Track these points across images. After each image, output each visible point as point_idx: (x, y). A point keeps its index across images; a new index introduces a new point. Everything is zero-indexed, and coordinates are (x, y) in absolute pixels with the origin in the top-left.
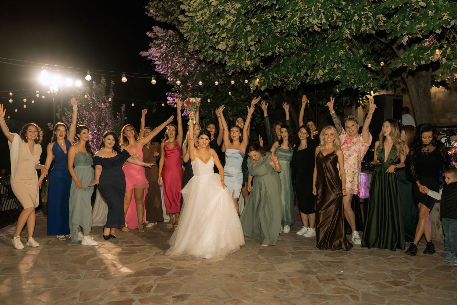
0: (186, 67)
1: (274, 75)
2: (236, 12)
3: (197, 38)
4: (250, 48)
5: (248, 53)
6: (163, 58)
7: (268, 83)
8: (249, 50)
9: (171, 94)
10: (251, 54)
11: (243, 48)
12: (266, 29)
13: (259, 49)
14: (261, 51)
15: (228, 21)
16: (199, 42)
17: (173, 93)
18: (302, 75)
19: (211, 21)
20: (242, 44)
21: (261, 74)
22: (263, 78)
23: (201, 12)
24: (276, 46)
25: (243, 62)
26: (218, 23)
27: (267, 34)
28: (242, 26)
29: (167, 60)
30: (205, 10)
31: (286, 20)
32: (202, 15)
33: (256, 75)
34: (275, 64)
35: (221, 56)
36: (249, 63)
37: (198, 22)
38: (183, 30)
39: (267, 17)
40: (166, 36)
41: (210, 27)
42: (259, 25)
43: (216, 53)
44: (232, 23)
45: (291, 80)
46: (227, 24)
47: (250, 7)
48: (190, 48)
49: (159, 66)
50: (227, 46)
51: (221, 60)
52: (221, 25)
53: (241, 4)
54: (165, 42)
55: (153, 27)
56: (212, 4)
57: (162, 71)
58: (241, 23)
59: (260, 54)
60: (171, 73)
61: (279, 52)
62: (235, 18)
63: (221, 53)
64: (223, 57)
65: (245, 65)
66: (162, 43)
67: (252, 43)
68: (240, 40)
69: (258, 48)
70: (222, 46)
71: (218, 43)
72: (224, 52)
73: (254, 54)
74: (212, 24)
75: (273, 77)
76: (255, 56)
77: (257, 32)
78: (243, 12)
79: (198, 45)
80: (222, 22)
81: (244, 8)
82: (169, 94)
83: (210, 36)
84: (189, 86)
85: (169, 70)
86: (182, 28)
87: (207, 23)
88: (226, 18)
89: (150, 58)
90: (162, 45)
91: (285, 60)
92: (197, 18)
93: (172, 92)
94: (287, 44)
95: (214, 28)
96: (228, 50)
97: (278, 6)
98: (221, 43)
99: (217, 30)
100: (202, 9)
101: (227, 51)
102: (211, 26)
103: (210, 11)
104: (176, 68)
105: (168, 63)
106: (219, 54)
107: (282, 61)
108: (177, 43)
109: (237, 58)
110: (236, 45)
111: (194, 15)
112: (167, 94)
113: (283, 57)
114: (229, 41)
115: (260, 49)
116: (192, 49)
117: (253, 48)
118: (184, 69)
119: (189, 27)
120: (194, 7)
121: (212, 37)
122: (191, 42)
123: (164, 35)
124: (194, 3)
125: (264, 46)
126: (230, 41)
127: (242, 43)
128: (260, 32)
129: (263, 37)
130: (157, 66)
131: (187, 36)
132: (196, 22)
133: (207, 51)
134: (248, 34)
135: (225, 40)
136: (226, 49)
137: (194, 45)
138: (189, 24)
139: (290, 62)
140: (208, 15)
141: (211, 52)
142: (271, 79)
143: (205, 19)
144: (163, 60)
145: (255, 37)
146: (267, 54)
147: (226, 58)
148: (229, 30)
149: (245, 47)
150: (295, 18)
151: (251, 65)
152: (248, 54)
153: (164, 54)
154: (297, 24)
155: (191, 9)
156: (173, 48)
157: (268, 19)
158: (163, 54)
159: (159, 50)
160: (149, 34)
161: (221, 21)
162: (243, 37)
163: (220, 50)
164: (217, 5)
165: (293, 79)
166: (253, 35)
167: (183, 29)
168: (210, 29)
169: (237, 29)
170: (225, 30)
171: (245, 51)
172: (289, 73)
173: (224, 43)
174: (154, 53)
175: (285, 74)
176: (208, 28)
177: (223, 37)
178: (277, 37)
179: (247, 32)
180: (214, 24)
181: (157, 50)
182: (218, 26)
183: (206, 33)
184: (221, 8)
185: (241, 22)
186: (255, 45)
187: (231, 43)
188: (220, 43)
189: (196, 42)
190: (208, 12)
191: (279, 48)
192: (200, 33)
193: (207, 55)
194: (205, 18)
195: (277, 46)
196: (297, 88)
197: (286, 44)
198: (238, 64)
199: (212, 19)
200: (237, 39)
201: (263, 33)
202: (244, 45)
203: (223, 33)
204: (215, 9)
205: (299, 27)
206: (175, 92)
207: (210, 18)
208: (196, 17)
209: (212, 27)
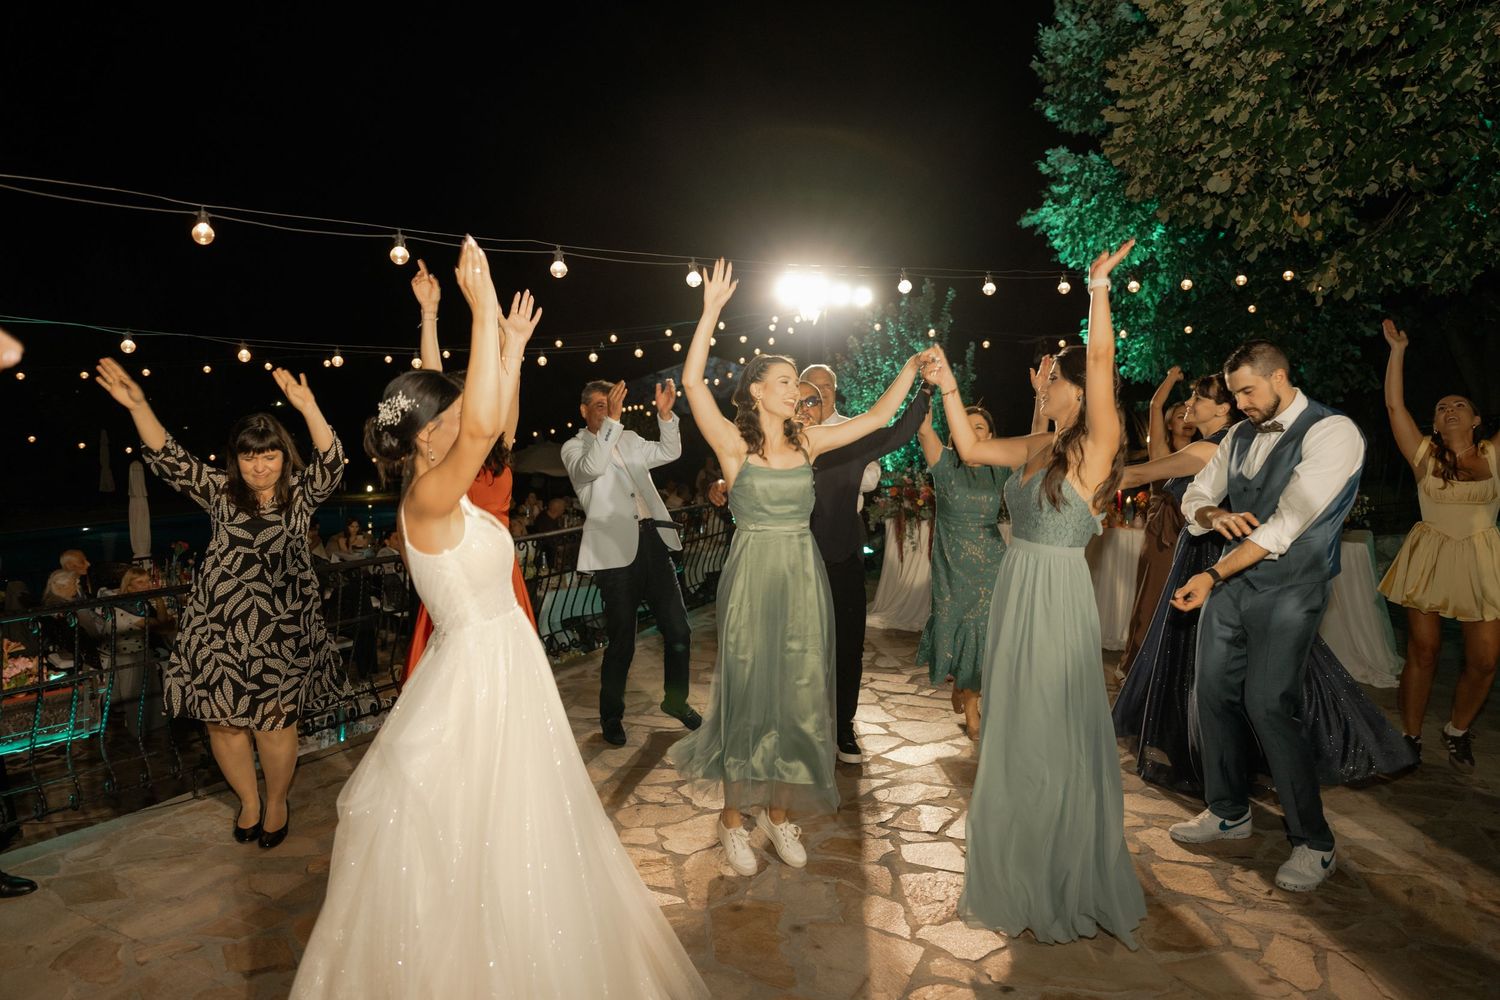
1: (1389, 252)
2: (1265, 78)
3: (1148, 165)
4: (1307, 177)
5: (1300, 194)
7: (1366, 278)
8: (1307, 184)
10: (1309, 194)
11: (1283, 180)
12: (1363, 115)
13: (1334, 178)
14: (1341, 185)
15: (1238, 109)
16: (1155, 177)
18: (1488, 246)
19: (1189, 113)
20: (1281, 170)
21: (1342, 254)
22: (1349, 265)
23: (1159, 94)
24: (1393, 163)
25: (1287, 220)
26: (1208, 118)
27: (1363, 131)
28: (1281, 115)
30: (1173, 85)
31: (1436, 82)
32: (1162, 101)
33: (1327, 258)
34: (1392, 218)
35: (1218, 210)
36: (1305, 221)
37: (1154, 122)
38: (1112, 148)
39: (1365, 78)
40: (1080, 172)
41: (1186, 130)
42: (1336, 106)
43: (1206, 204)
44: (1249, 109)
45: (1446, 265)
46: (1234, 115)
47: (1309, 56)
48: (1132, 196)
50: (1236, 180)
51: (1219, 221)
52: (1217, 121)
53: (1279, 52)
56: (1193, 66)
58: (1278, 108)
59: (1337, 191)
61: (1401, 180)
62: (1262, 95)
63: (1218, 202)
64: (1227, 212)
65: (1294, 228)
67: (1315, 163)
68: (1276, 158)
69: (1333, 174)
70: (1218, 183)
71: (1207, 175)
72: (1225, 198)
73: (1319, 195)
74: (1190, 119)
75: (1384, 260)
76: (1320, 200)
77: (1332, 128)
78: (1286, 73)
79: (1152, 183)
80: (1218, 114)
81: (1289, 62)
83: (1185, 156)
86: (1110, 142)
87: (1175, 120)
88: (1233, 99)
91: (1426, 206)
92: (1150, 111)
94: (1434, 154)
95: (1198, 133)
96: (1241, 190)
97: (1404, 41)
98: (1215, 174)
99: (1205, 136)
100: (1164, 83)
101: (1237, 196)
102: (1185, 127)
103: (1186, 86)
106: (1213, 205)
107: (1417, 208)
109: (1267, 213)
110: (1261, 174)
111: (1143, 101)
113: (1420, 195)
114: (1240, 166)
115: (1340, 176)
116: (1137, 196)
117: (1313, 179)
119: (1125, 137)
120: (1144, 80)
121: (1191, 158)
122: (1136, 179)
123: (1076, 168)
124: (1139, 71)
125: (1353, 166)
126: (1243, 164)
127: (1282, 166)
128: (1340, 126)
129: (1349, 141)
131: (1124, 162)
132: (1148, 120)
133: (1179, 197)
134: (1301, 138)
135: (1229, 164)
136: (1233, 189)
137: (1141, 185)
138: (1125, 130)
139: (1445, 210)
140: (1178, 98)
141: (1191, 199)
142: (1377, 267)
143: (1171, 109)
145: (1326, 145)
146: (1362, 189)
147: (1235, 214)
148: (1240, 134)
149: (1290, 178)
150: (1468, 71)
151: (1310, 228)
152: (1301, 197)
153: (1076, 219)
154: (1477, 88)
155: (1134, 89)
157: (1370, 84)
159: (1062, 211)
161: (1214, 111)
162: (1283, 150)
163: (1214, 195)
164: (1208, 66)
165: (1454, 261)
166: (1319, 140)
167: (1112, 145)
168: (1187, 136)
169: (1265, 128)
170: (1227, 138)
171: (1292, 187)
172: (1438, 245)
173: (1225, 172)
174: (1050, 217)
175: (1423, 247)
176: (1180, 135)
177: (1221, 160)
178: (1397, 136)
179: (1298, 133)
180: (1197, 123)
182: (1209, 125)
183: (1175, 150)
184: (1220, 73)
185: (1278, 103)
186: (1322, 167)
187: (1248, 171)
188: (1211, 176)
189: (1148, 175)
190: (1180, 88)
191: (1405, 169)
192: (1158, 150)
193: (1180, 209)
194: (1172, 106)
195: (1397, 163)
196: (1468, 285)
197: (1430, 154)
198: (1272, 229)
199: (1192, 106)
200: (1266, 158)
201: (1351, 127)
202: (1287, 171)
203: (1223, 145)
204: (1203, 78)
205: (1483, 97)
207: (1185, 104)
208: (1146, 109)
209: (1192, 131)
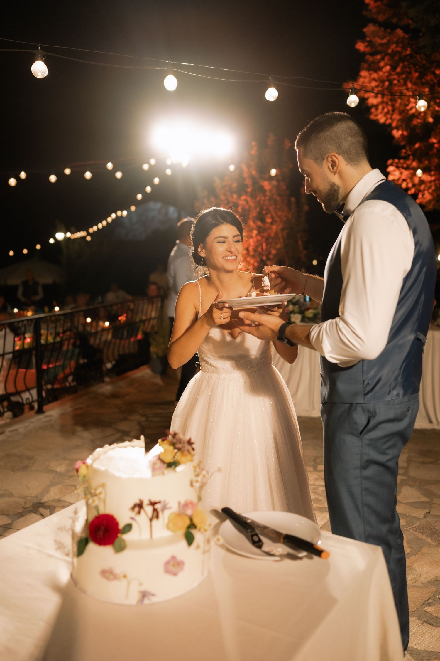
6: (383, 90)
9: (397, 163)
17: (402, 161)
29: (392, 94)
40: (388, 44)
49: (376, 106)
54: (386, 58)
55: (365, 30)
57: (383, 117)
60: (399, 121)
66: (383, 59)
84: (434, 144)
85: (396, 116)
90: (382, 64)
93: (399, 159)
104: (408, 108)
105: (393, 100)
108: (411, 55)
112: (389, 162)
123: (385, 41)
130: (372, 110)
144: (383, 95)
153: (387, 83)
156: (404, 68)
158: (383, 82)
159: (375, 75)
160: (360, 46)
181: (370, 74)
206: (406, 158)
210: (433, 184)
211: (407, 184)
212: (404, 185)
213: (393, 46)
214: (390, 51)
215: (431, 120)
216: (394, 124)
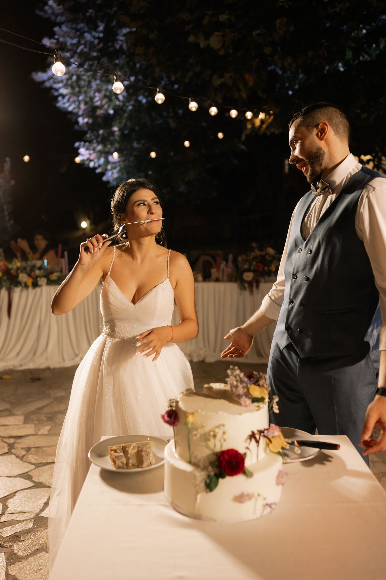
0: (110, 100)
6: (72, 83)
9: (84, 145)
17: (88, 143)
29: (79, 87)
40: (77, 45)
49: (63, 96)
54: (76, 56)
55: (56, 29)
57: (70, 106)
60: (84, 111)
66: (72, 57)
82: (80, 145)
84: (115, 131)
85: (83, 106)
89: (48, 84)
90: (72, 60)
93: (86, 141)
112: (77, 144)
118: (107, 102)
123: (75, 41)
130: (60, 98)
144: (72, 87)
153: (74, 78)
156: (91, 66)
158: (72, 75)
160: (47, 42)
206: (91, 141)
210: (118, 164)
211: (95, 164)
212: (92, 165)
213: (81, 47)
214: (79, 50)
215: (111, 112)
216: (81, 113)
